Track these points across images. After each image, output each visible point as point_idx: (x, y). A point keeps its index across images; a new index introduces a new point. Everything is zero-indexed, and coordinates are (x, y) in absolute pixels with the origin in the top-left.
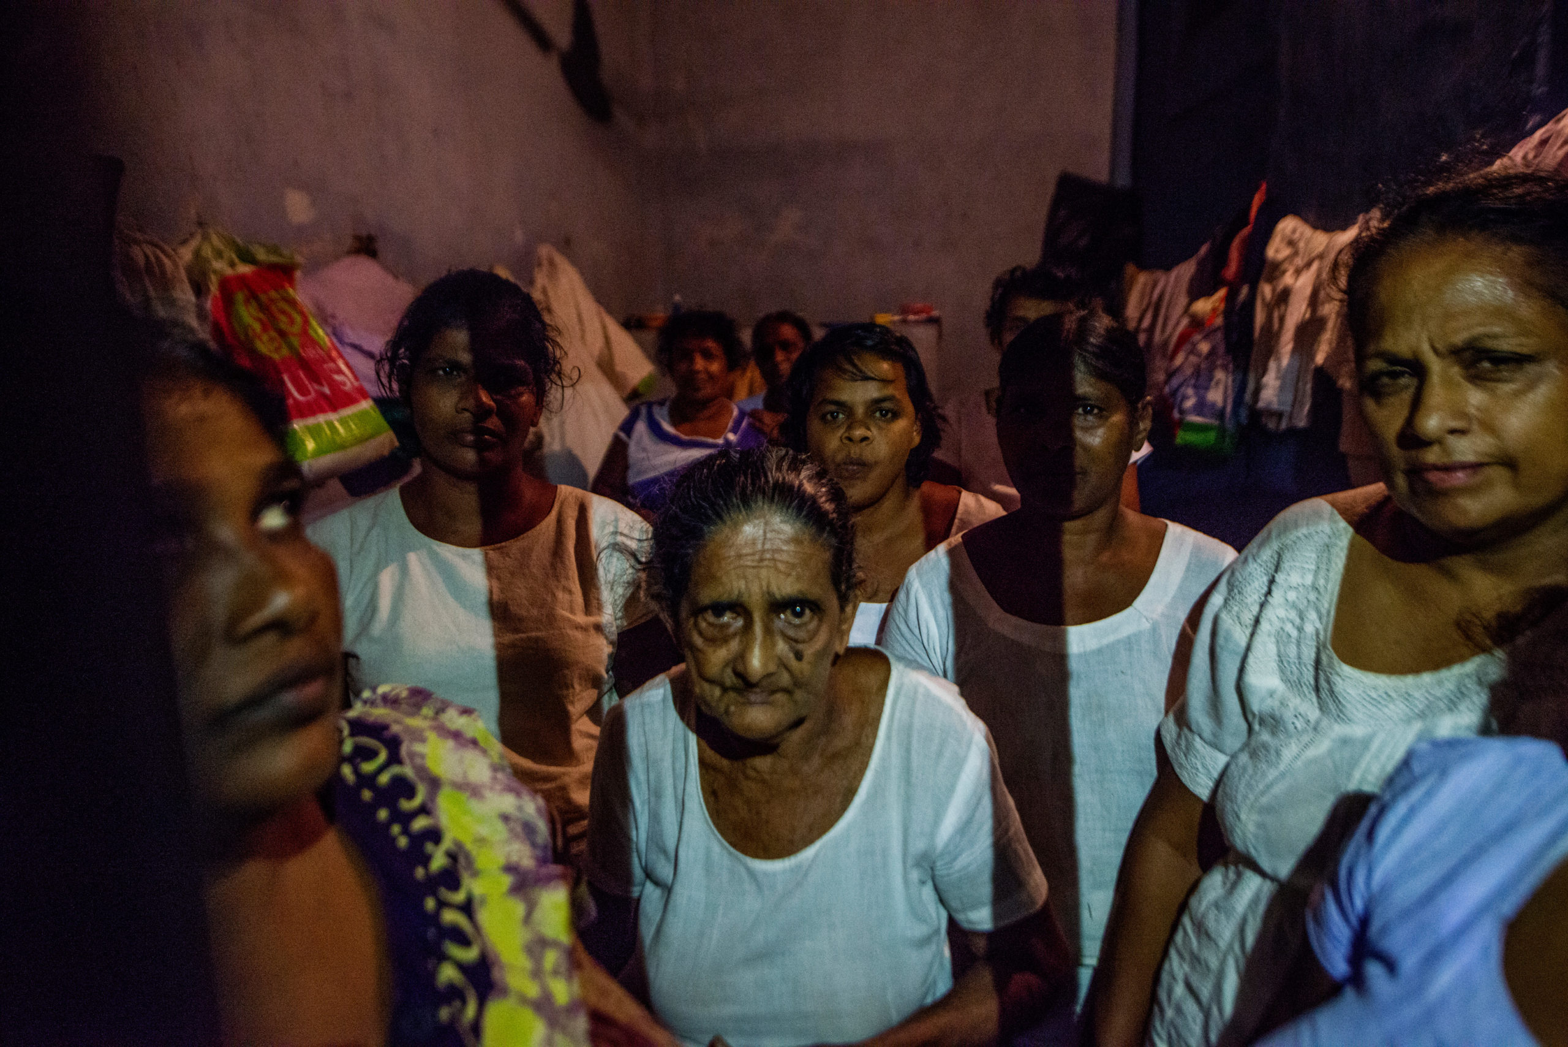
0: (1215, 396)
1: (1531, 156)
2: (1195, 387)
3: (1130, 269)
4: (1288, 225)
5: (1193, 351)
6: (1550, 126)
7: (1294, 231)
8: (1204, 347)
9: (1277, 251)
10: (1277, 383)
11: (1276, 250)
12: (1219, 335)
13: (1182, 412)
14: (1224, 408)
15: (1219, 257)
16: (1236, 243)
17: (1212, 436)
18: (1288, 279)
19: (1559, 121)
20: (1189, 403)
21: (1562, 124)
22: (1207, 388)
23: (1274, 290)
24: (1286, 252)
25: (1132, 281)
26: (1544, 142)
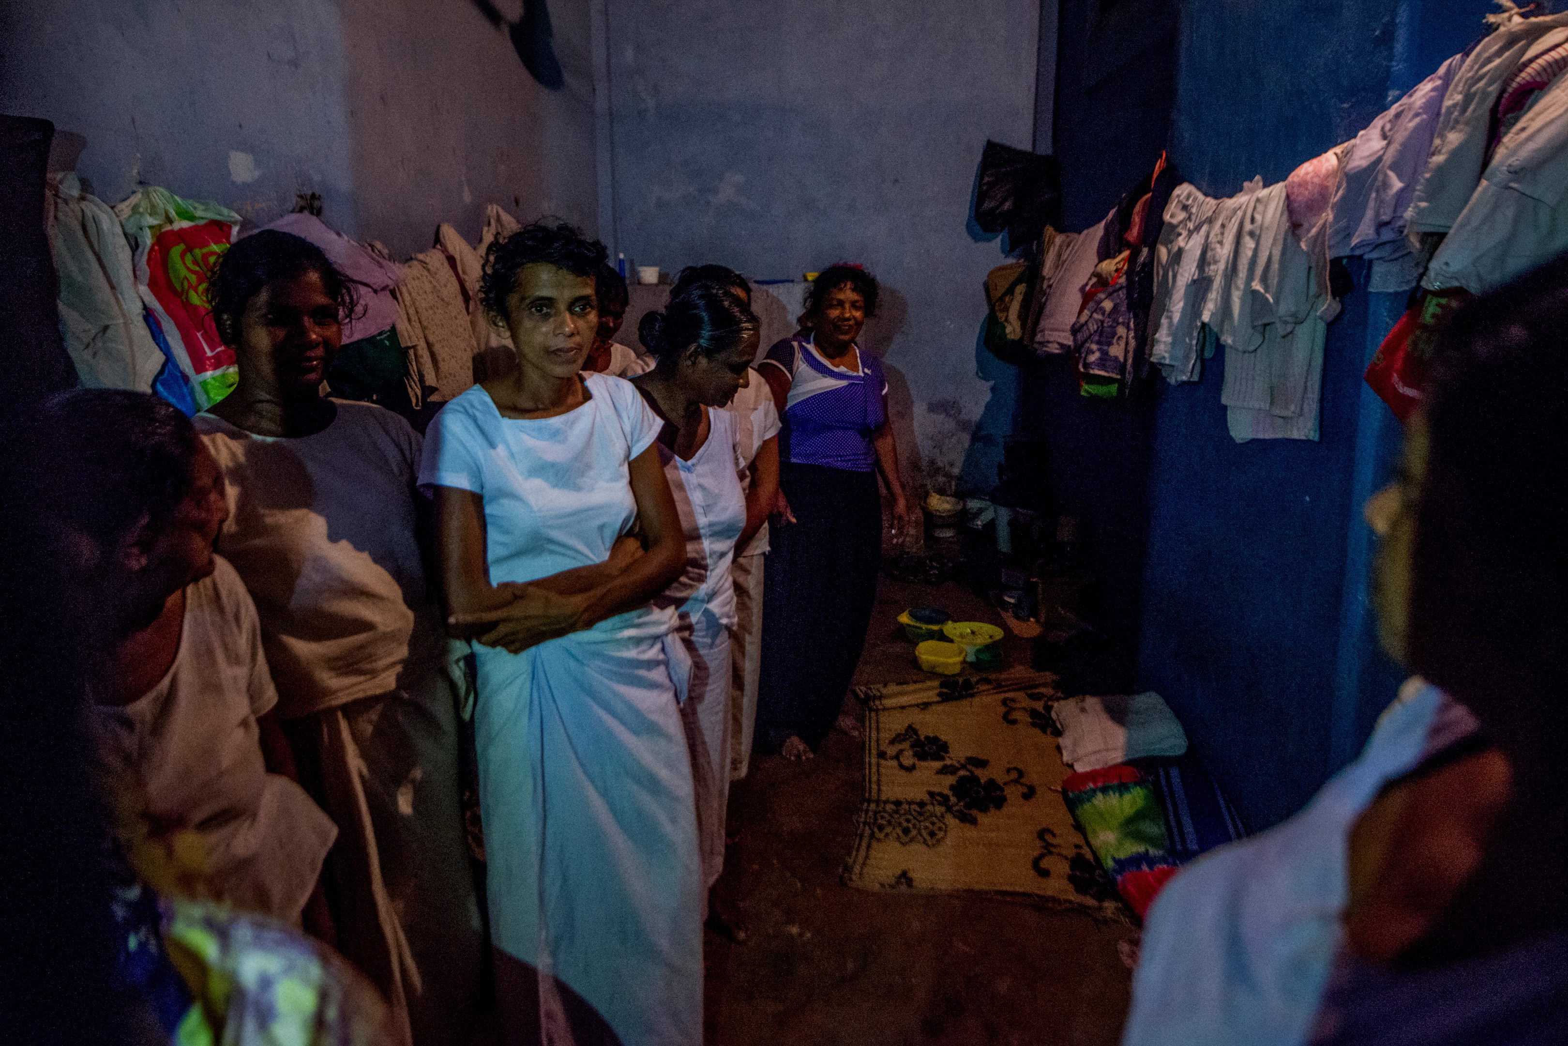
0: (1116, 351)
1: (1388, 127)
2: (1099, 343)
3: (1049, 230)
4: (1183, 190)
5: (1099, 309)
6: (1405, 100)
7: (1189, 196)
8: (1108, 305)
9: (1172, 216)
10: (1169, 339)
11: (1173, 214)
12: (1122, 294)
13: (1086, 366)
14: (1126, 360)
15: (1124, 220)
16: (1138, 208)
17: (1114, 389)
18: (1181, 242)
19: (1411, 96)
20: (1092, 358)
21: (1412, 99)
22: (1110, 344)
23: (1169, 252)
24: (1182, 216)
25: (1051, 242)
26: (1398, 115)
